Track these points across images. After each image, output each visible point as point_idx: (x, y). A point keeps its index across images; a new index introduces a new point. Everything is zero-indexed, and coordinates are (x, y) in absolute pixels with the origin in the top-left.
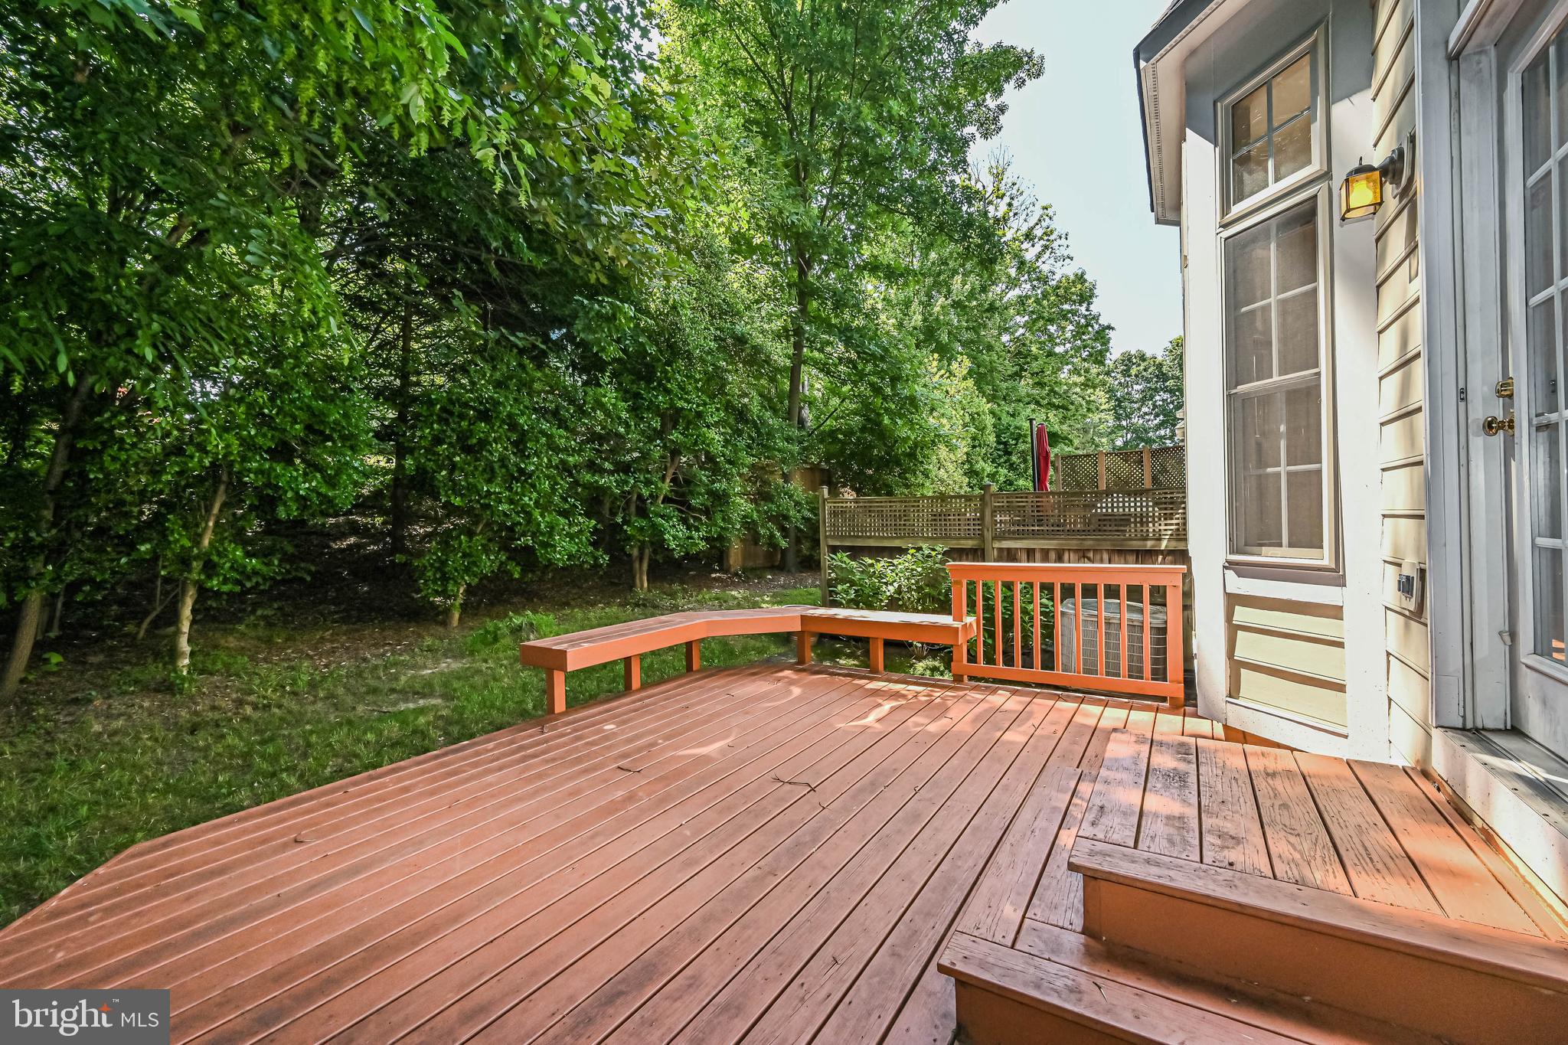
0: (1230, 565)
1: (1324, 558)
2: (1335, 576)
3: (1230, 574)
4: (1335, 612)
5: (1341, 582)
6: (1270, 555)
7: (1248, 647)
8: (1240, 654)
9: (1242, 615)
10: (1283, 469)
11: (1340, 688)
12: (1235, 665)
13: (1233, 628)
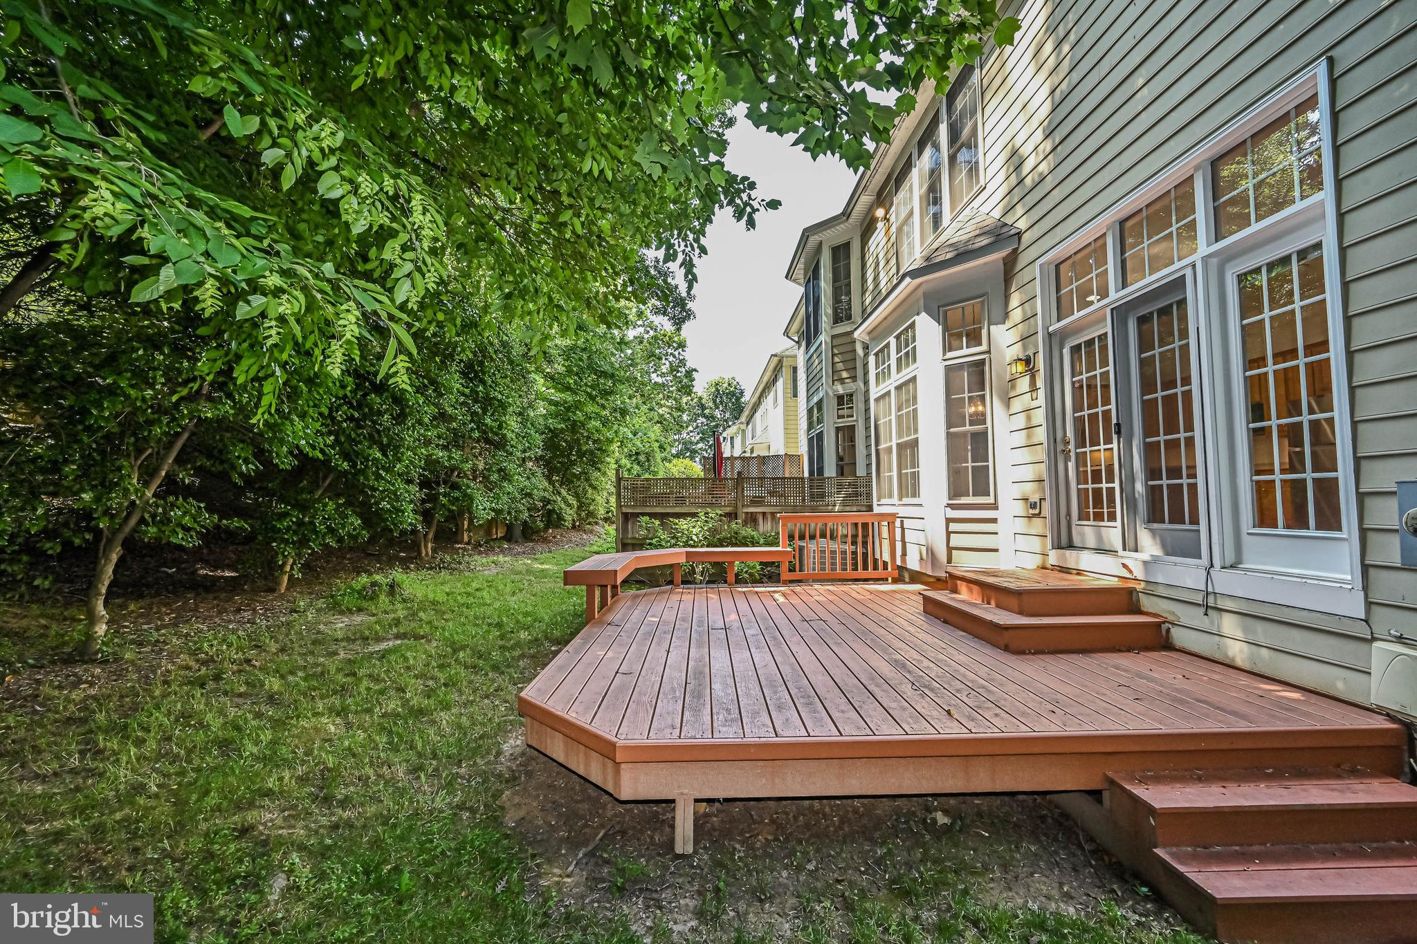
0: (949, 505)
1: (991, 500)
2: (995, 506)
3: (948, 509)
4: (994, 521)
5: (996, 508)
6: (964, 500)
7: (956, 541)
8: (952, 544)
9: (953, 527)
10: (970, 464)
11: (996, 550)
12: (950, 549)
13: (949, 533)
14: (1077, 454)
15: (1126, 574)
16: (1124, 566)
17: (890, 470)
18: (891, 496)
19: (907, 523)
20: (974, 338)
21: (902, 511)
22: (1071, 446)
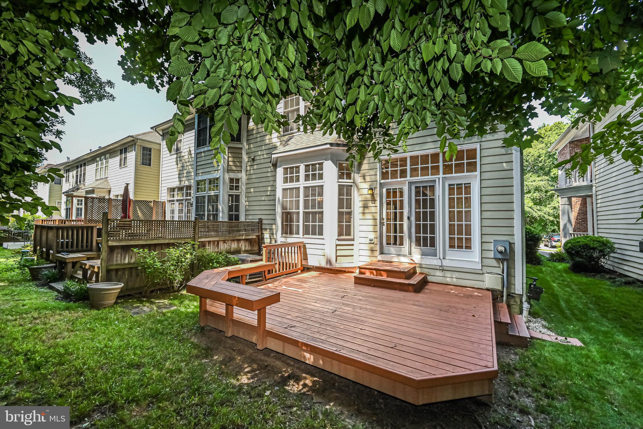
0: (337, 239)
1: (351, 237)
2: (353, 240)
3: (337, 241)
4: (353, 245)
6: (342, 237)
7: (339, 253)
8: (337, 254)
9: (338, 248)
10: (345, 224)
11: (353, 256)
12: (337, 256)
13: (336, 250)
14: (387, 224)
15: (412, 262)
16: (411, 259)
17: (298, 221)
18: (298, 233)
19: (307, 246)
20: (349, 176)
21: (305, 241)
22: (385, 221)
